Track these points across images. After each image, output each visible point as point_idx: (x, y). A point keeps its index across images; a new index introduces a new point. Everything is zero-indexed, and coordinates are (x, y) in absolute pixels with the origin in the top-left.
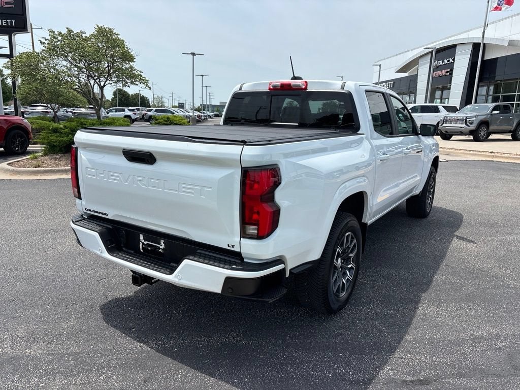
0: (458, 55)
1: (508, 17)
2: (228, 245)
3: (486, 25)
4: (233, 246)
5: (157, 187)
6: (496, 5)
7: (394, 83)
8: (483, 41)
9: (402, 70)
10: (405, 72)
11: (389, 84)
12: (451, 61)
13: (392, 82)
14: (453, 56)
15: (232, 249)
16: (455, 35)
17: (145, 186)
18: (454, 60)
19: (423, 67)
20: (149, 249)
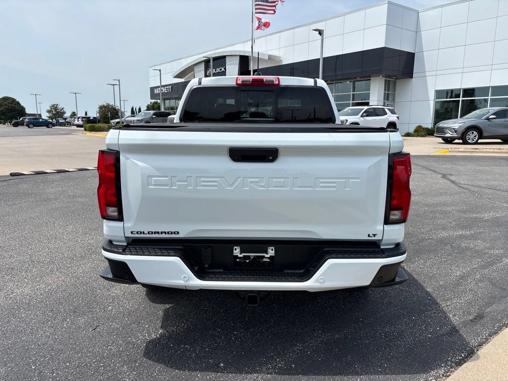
0: (229, 65)
1: (263, 36)
2: (369, 236)
3: (253, 41)
4: (374, 235)
5: (283, 187)
6: (257, 25)
7: (172, 88)
8: (252, 55)
9: (178, 76)
10: (181, 78)
11: (167, 88)
12: (223, 69)
13: (170, 87)
14: (224, 65)
15: (373, 238)
16: (222, 48)
17: (265, 188)
18: (225, 69)
19: (199, 73)
20: (248, 261)
